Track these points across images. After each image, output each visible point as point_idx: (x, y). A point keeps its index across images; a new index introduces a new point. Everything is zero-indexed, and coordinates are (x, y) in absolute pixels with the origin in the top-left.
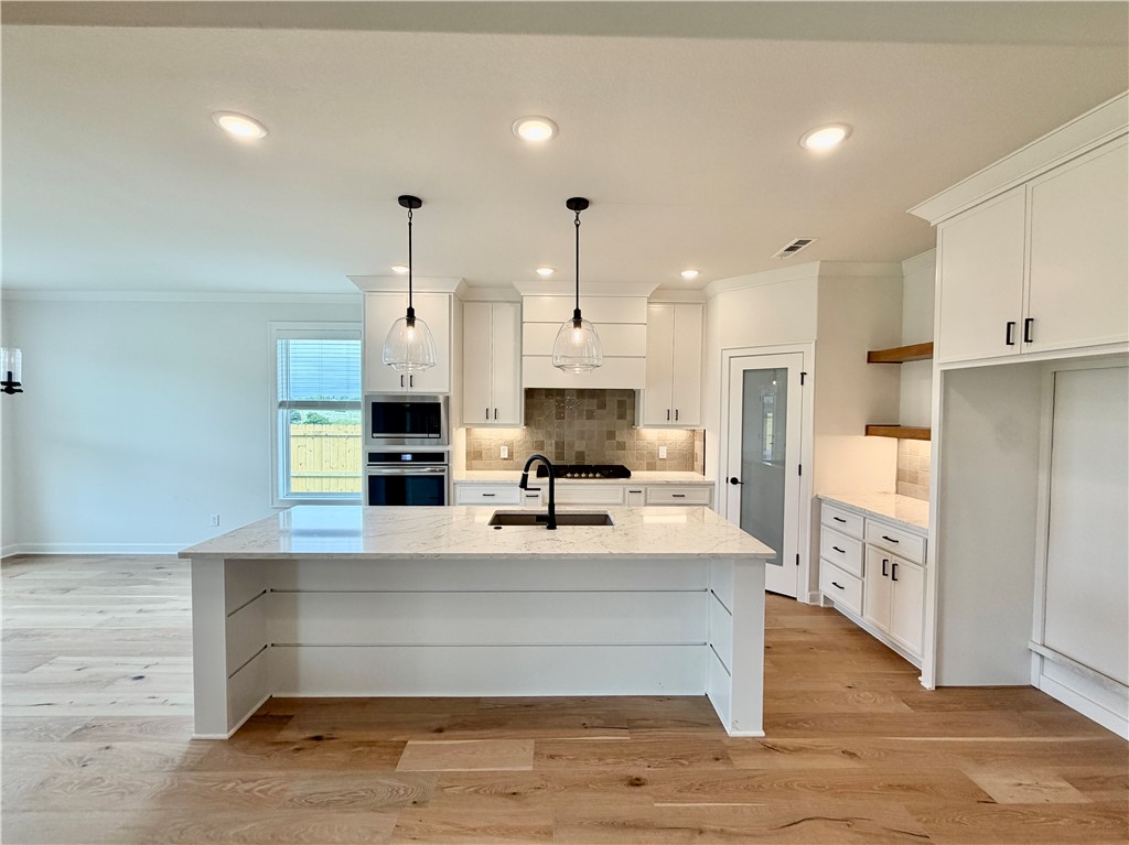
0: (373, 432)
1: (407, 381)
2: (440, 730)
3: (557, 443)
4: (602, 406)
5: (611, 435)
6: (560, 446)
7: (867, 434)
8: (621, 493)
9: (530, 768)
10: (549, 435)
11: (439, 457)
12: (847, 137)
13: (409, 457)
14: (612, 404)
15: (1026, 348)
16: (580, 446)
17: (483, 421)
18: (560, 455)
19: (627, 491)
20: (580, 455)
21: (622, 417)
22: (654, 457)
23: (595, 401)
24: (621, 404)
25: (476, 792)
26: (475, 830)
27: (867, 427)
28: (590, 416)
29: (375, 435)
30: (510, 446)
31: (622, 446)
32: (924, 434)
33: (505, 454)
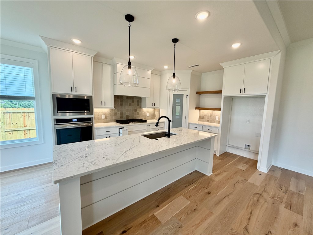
0: (58, 110)
1: (74, 89)
2: (158, 206)
3: (121, 113)
4: (133, 102)
5: (136, 110)
6: (121, 114)
7: (196, 109)
8: (145, 126)
9: (189, 202)
10: (118, 111)
11: (90, 120)
12: (241, 45)
13: (76, 120)
14: (136, 100)
15: (243, 93)
16: (127, 114)
17: (100, 106)
18: (121, 117)
19: (147, 126)
20: (127, 116)
21: (138, 105)
22: (146, 116)
23: (131, 100)
24: (138, 101)
25: (188, 214)
26: (200, 223)
27: (196, 108)
28: (130, 105)
29: (59, 112)
30: (105, 114)
31: (138, 113)
32: (219, 109)
33: (103, 117)
